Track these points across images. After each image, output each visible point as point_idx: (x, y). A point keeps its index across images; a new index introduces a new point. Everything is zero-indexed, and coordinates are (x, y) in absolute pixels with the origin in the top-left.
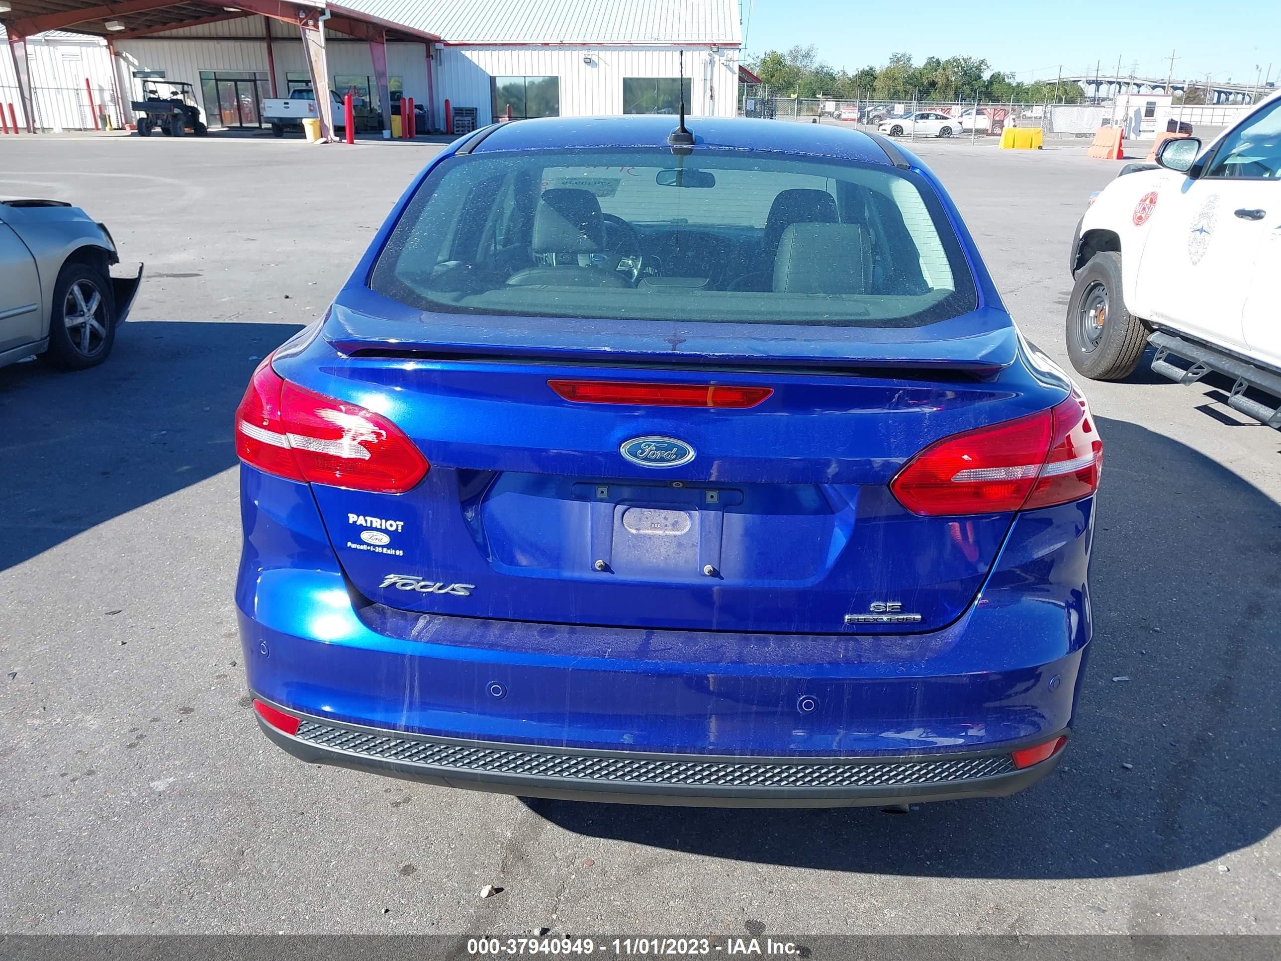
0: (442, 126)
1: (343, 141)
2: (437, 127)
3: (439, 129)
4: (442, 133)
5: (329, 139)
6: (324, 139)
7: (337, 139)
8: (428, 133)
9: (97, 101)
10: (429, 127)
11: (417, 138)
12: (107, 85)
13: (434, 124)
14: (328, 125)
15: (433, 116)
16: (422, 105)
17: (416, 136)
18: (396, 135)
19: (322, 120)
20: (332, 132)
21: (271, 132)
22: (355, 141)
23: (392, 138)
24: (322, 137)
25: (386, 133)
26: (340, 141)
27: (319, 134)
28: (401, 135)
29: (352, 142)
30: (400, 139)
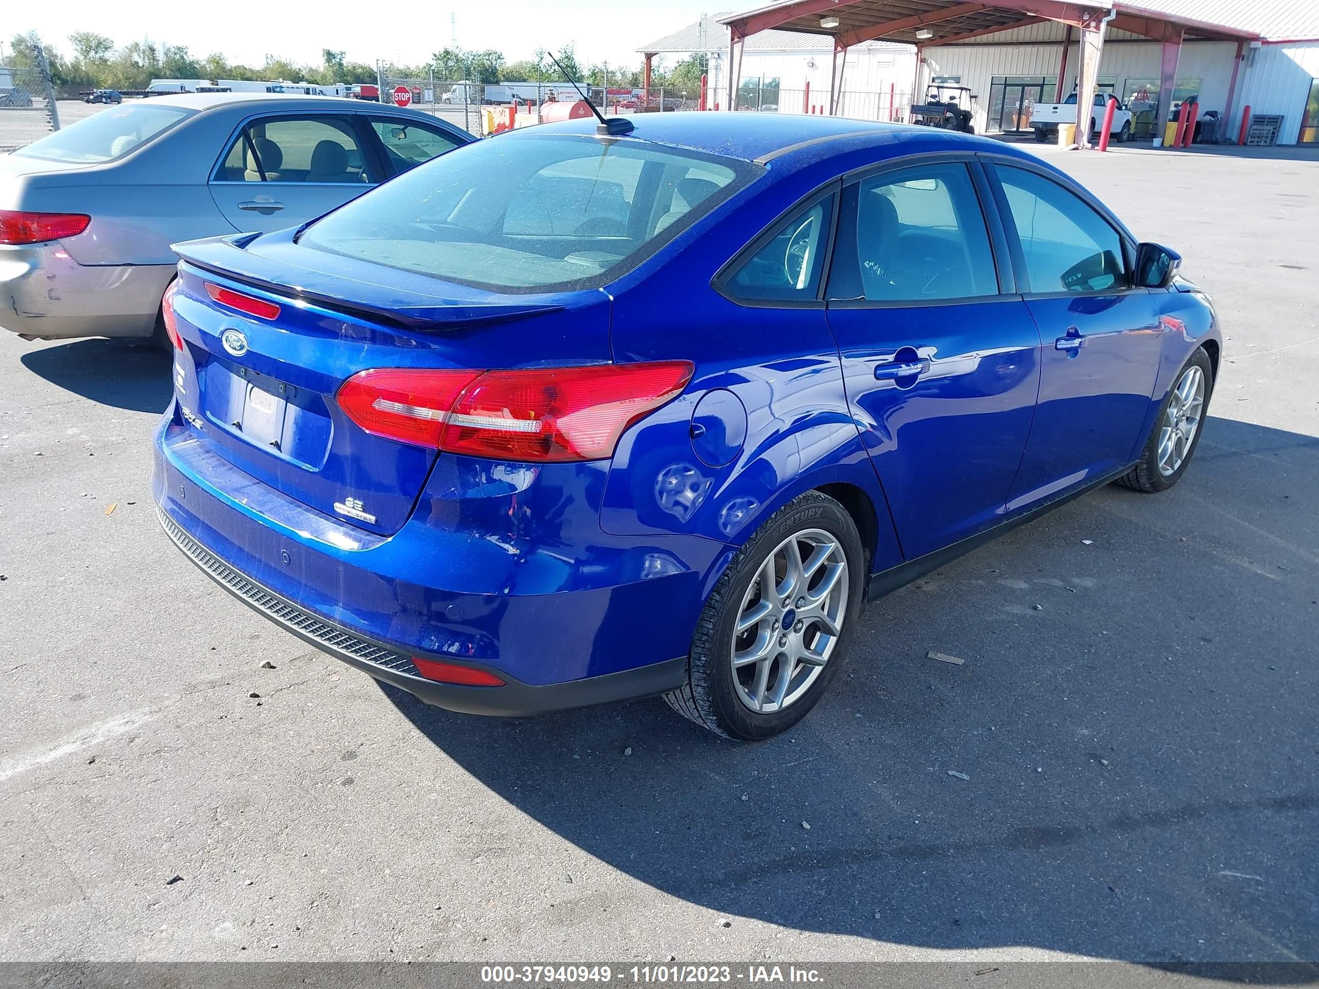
0: (1234, 135)
1: (1096, 148)
2: (1228, 136)
3: (1231, 139)
4: (1232, 144)
5: (1081, 145)
6: (1075, 146)
7: (1090, 145)
8: (1216, 143)
9: (896, 105)
10: (1218, 136)
11: (1191, 148)
12: (908, 90)
13: (1225, 133)
14: (1083, 131)
15: (1226, 124)
16: (1216, 112)
17: (1191, 145)
18: (1166, 144)
19: (1078, 126)
20: (1085, 139)
21: (1034, 136)
22: (1108, 149)
23: (1162, 147)
24: (1074, 143)
25: (1157, 142)
26: (1093, 148)
27: (1072, 140)
28: (1173, 144)
29: (1104, 150)
30: (1171, 148)
